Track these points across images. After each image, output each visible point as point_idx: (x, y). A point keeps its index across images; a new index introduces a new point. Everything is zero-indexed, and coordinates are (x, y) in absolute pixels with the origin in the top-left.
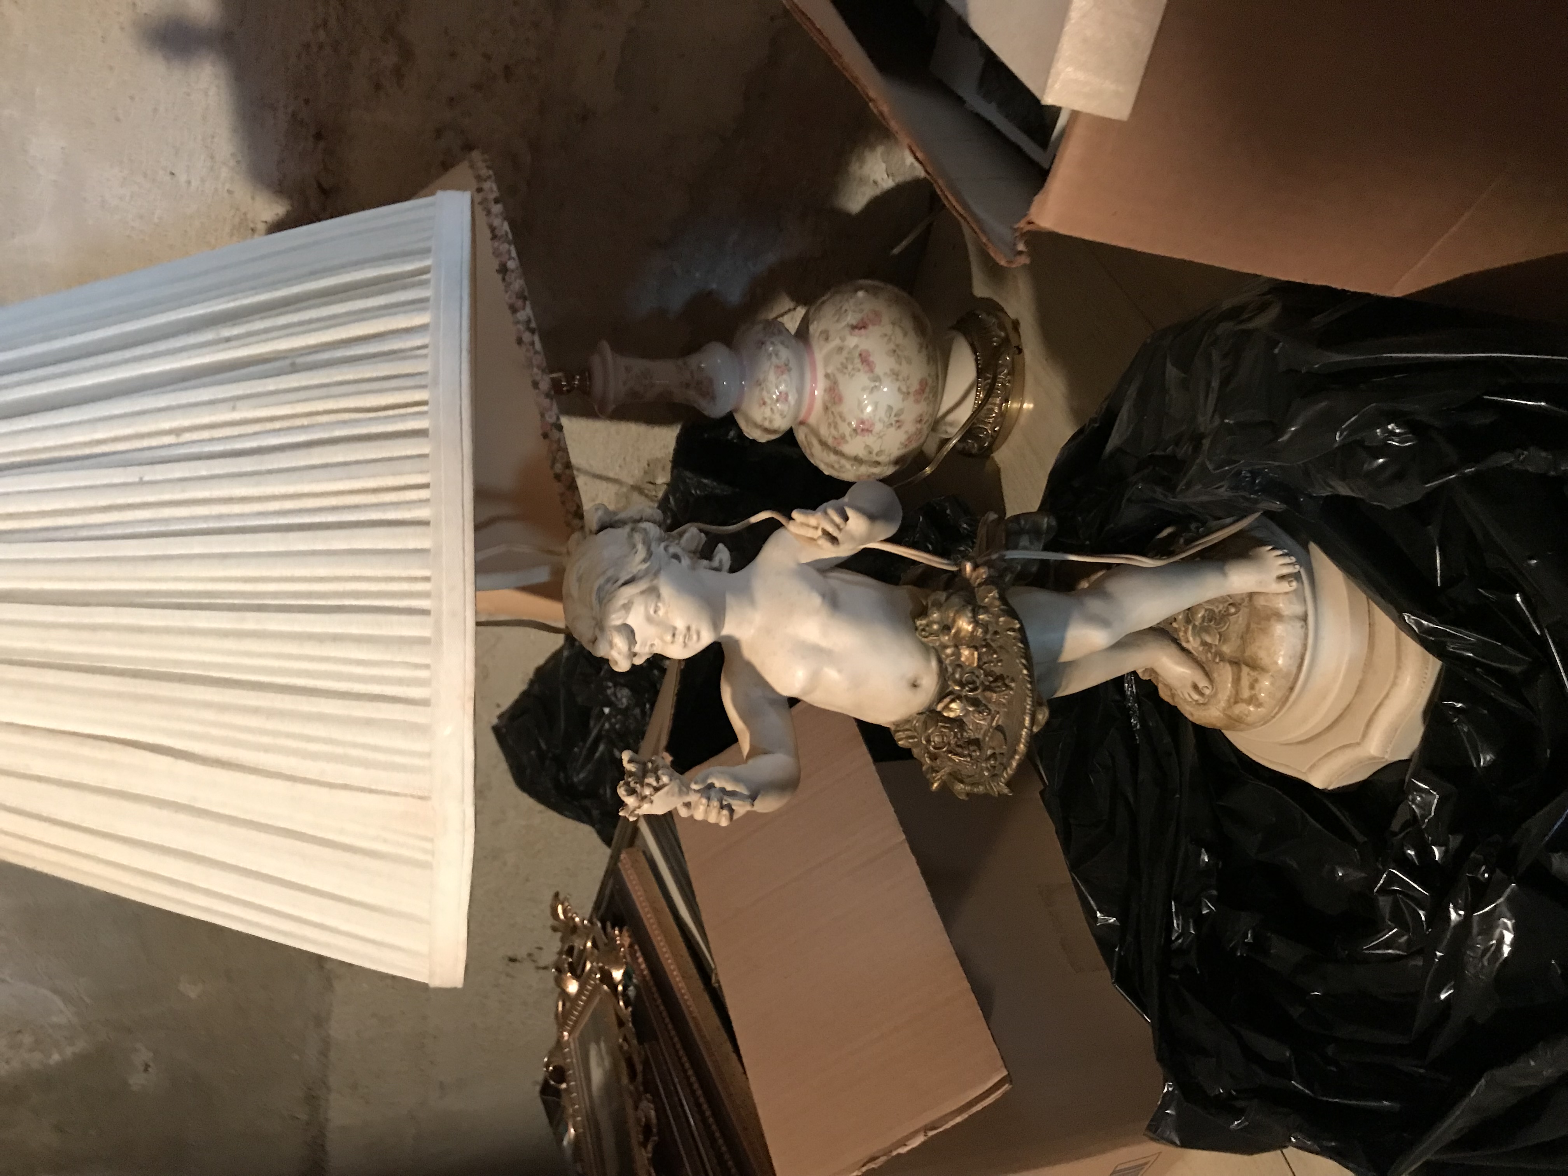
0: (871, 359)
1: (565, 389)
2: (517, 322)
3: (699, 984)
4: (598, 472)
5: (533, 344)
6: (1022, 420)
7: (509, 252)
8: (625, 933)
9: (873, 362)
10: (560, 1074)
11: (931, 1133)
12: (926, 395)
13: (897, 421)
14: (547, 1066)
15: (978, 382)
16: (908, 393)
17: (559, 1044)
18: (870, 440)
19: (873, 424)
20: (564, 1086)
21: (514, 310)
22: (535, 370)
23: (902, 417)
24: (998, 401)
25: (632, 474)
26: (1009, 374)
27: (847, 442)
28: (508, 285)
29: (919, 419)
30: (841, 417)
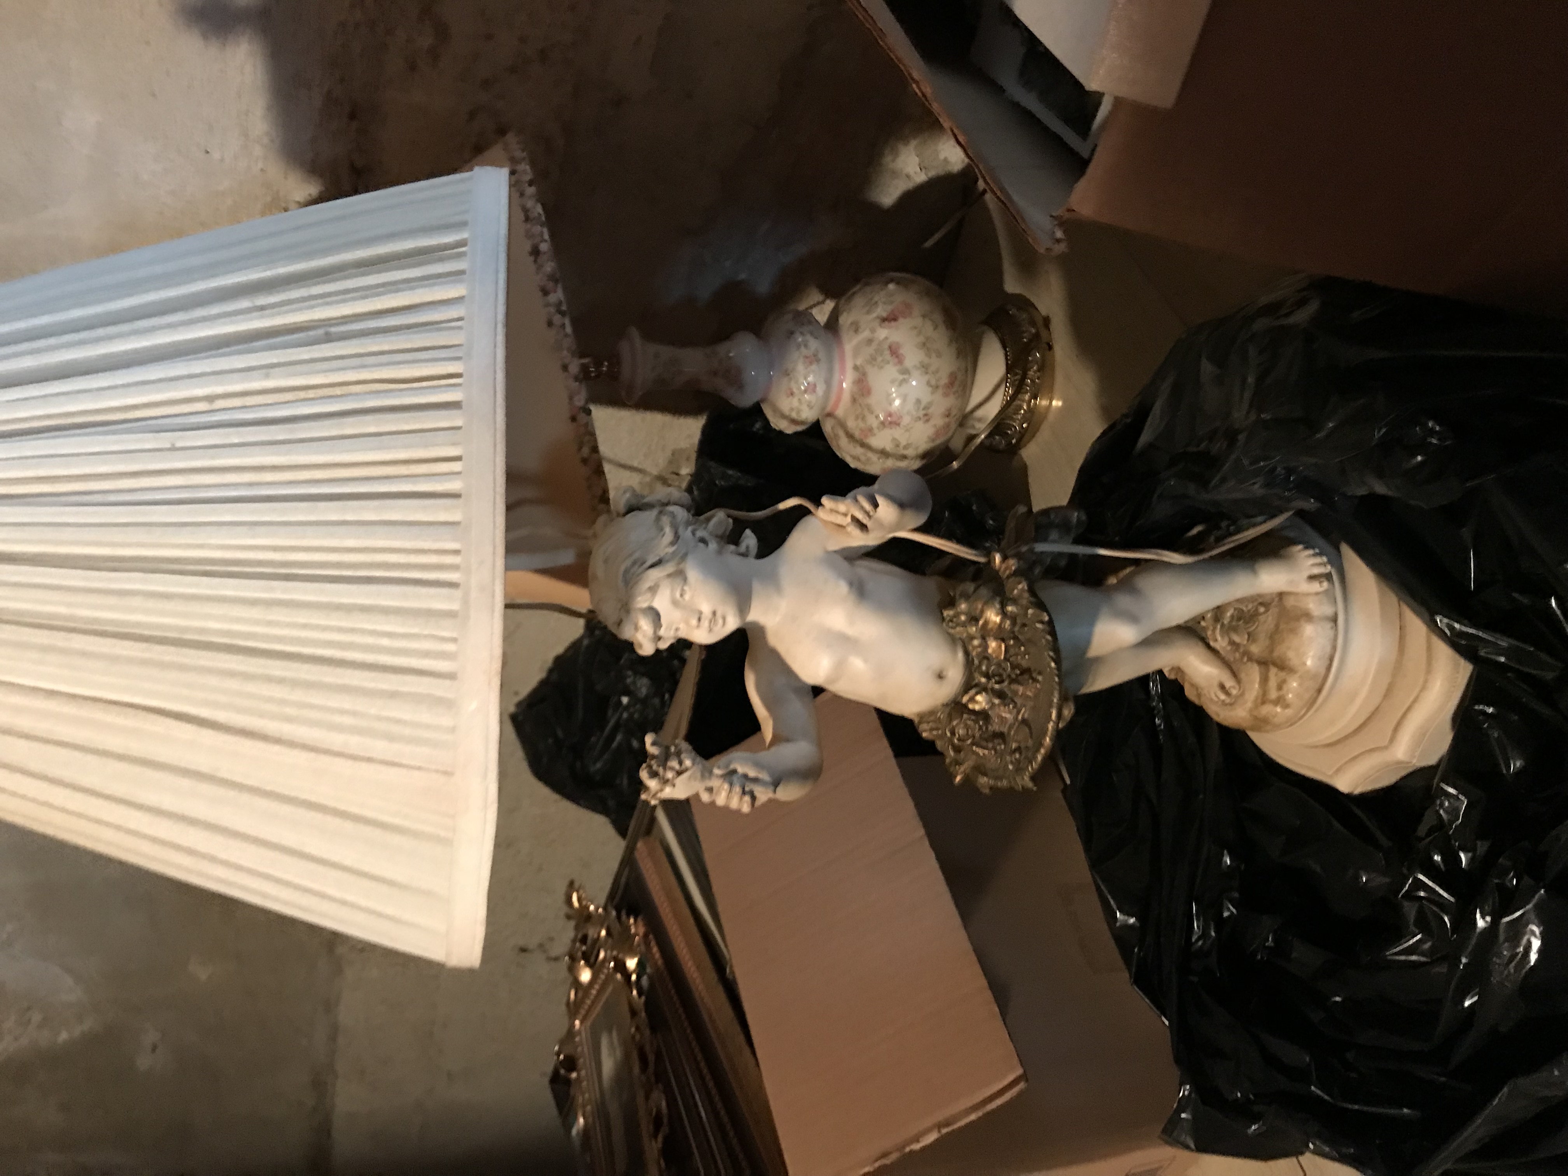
0: (901, 351)
1: (593, 375)
2: (548, 305)
3: (713, 976)
4: (623, 462)
5: (563, 326)
6: (1051, 417)
7: (542, 234)
8: (640, 923)
9: (902, 355)
10: (570, 1063)
11: (944, 1131)
12: (955, 389)
13: (926, 415)
14: (558, 1054)
15: (1007, 378)
16: (937, 387)
17: (571, 1033)
18: (897, 433)
19: (901, 417)
20: (574, 1075)
21: (545, 292)
22: (565, 352)
23: (930, 411)
24: (1027, 397)
25: (656, 464)
26: (1039, 370)
27: (875, 435)
28: (539, 268)
29: (947, 413)
30: (869, 409)
